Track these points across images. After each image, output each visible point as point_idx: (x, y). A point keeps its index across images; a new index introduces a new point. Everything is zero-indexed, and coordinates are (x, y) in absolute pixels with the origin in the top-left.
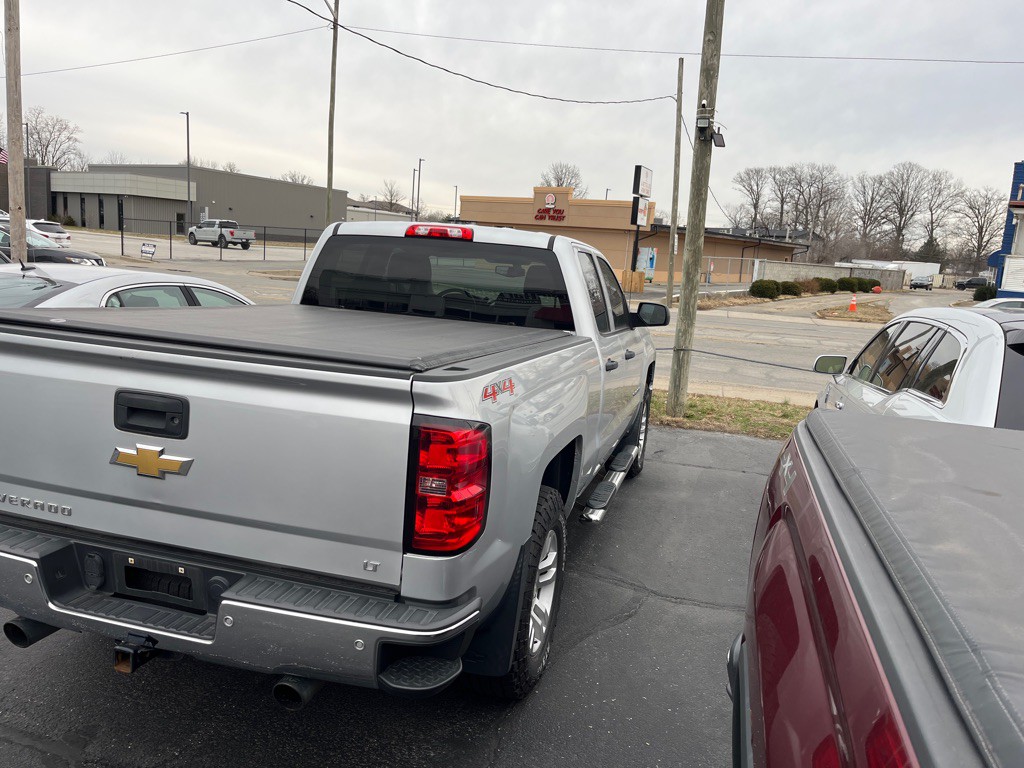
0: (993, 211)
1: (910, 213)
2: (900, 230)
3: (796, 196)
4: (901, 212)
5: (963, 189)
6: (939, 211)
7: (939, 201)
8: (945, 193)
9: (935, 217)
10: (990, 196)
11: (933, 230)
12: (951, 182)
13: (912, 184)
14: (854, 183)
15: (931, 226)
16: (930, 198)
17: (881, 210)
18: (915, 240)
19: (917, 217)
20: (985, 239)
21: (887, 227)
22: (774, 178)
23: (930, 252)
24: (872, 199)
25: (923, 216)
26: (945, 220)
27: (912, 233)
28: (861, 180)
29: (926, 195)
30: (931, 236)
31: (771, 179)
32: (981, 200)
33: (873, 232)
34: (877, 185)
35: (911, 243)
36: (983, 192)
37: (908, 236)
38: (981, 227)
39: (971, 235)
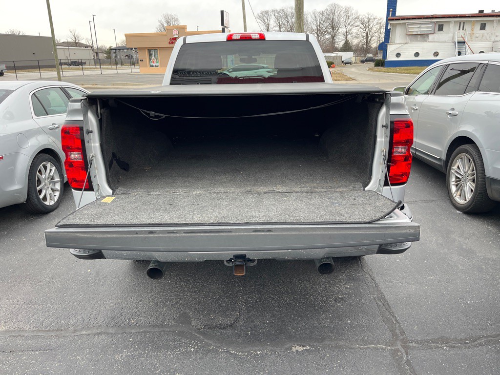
0: (372, 25)
1: (337, 29)
2: (333, 37)
3: (286, 24)
4: (333, 28)
5: (358, 15)
6: (349, 26)
7: (349, 22)
8: (351, 18)
9: (347, 30)
10: (370, 17)
11: (347, 36)
12: (353, 12)
13: (336, 14)
14: (311, 15)
15: (346, 34)
16: (345, 20)
17: (324, 28)
18: (340, 42)
19: (340, 30)
20: (369, 38)
21: (328, 36)
22: (275, 15)
23: (347, 47)
24: (320, 23)
25: (342, 30)
26: (352, 31)
27: (338, 38)
28: (314, 14)
29: (342, 19)
30: (347, 40)
31: (273, 16)
32: (366, 20)
33: (322, 40)
34: (321, 16)
35: (338, 43)
36: (367, 16)
37: (337, 40)
38: (367, 33)
39: (363, 37)
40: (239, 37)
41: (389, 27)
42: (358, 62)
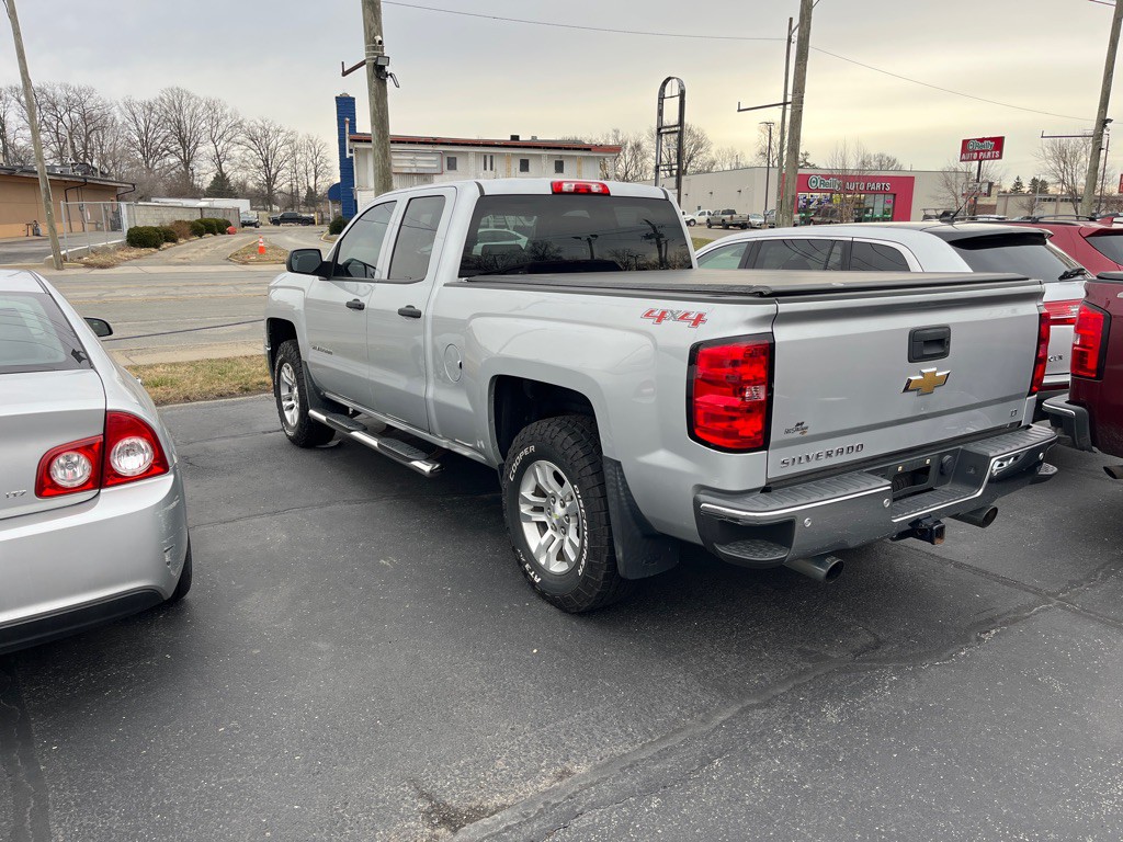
0: (274, 143)
1: (193, 144)
2: (186, 163)
3: (54, 123)
4: (182, 141)
5: (240, 119)
6: (222, 143)
7: (220, 132)
8: (224, 123)
9: (219, 148)
10: (267, 127)
11: (220, 164)
12: (226, 111)
13: (186, 112)
14: (120, 109)
15: (218, 159)
16: (209, 128)
17: (159, 141)
18: (205, 175)
19: (200, 149)
20: (273, 171)
21: (173, 160)
22: (19, 101)
23: (221, 187)
24: (147, 128)
25: (206, 149)
26: (230, 152)
27: (199, 166)
28: (129, 105)
29: (203, 125)
30: (221, 171)
31: (14, 101)
32: (259, 132)
33: (156, 167)
34: (147, 112)
35: (201, 178)
36: (260, 123)
37: (196, 171)
38: (267, 160)
39: (259, 168)
40: (573, 188)
41: (348, 155)
42: (266, 221)
